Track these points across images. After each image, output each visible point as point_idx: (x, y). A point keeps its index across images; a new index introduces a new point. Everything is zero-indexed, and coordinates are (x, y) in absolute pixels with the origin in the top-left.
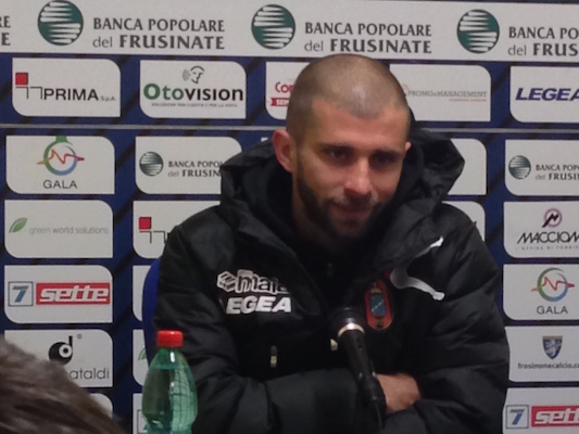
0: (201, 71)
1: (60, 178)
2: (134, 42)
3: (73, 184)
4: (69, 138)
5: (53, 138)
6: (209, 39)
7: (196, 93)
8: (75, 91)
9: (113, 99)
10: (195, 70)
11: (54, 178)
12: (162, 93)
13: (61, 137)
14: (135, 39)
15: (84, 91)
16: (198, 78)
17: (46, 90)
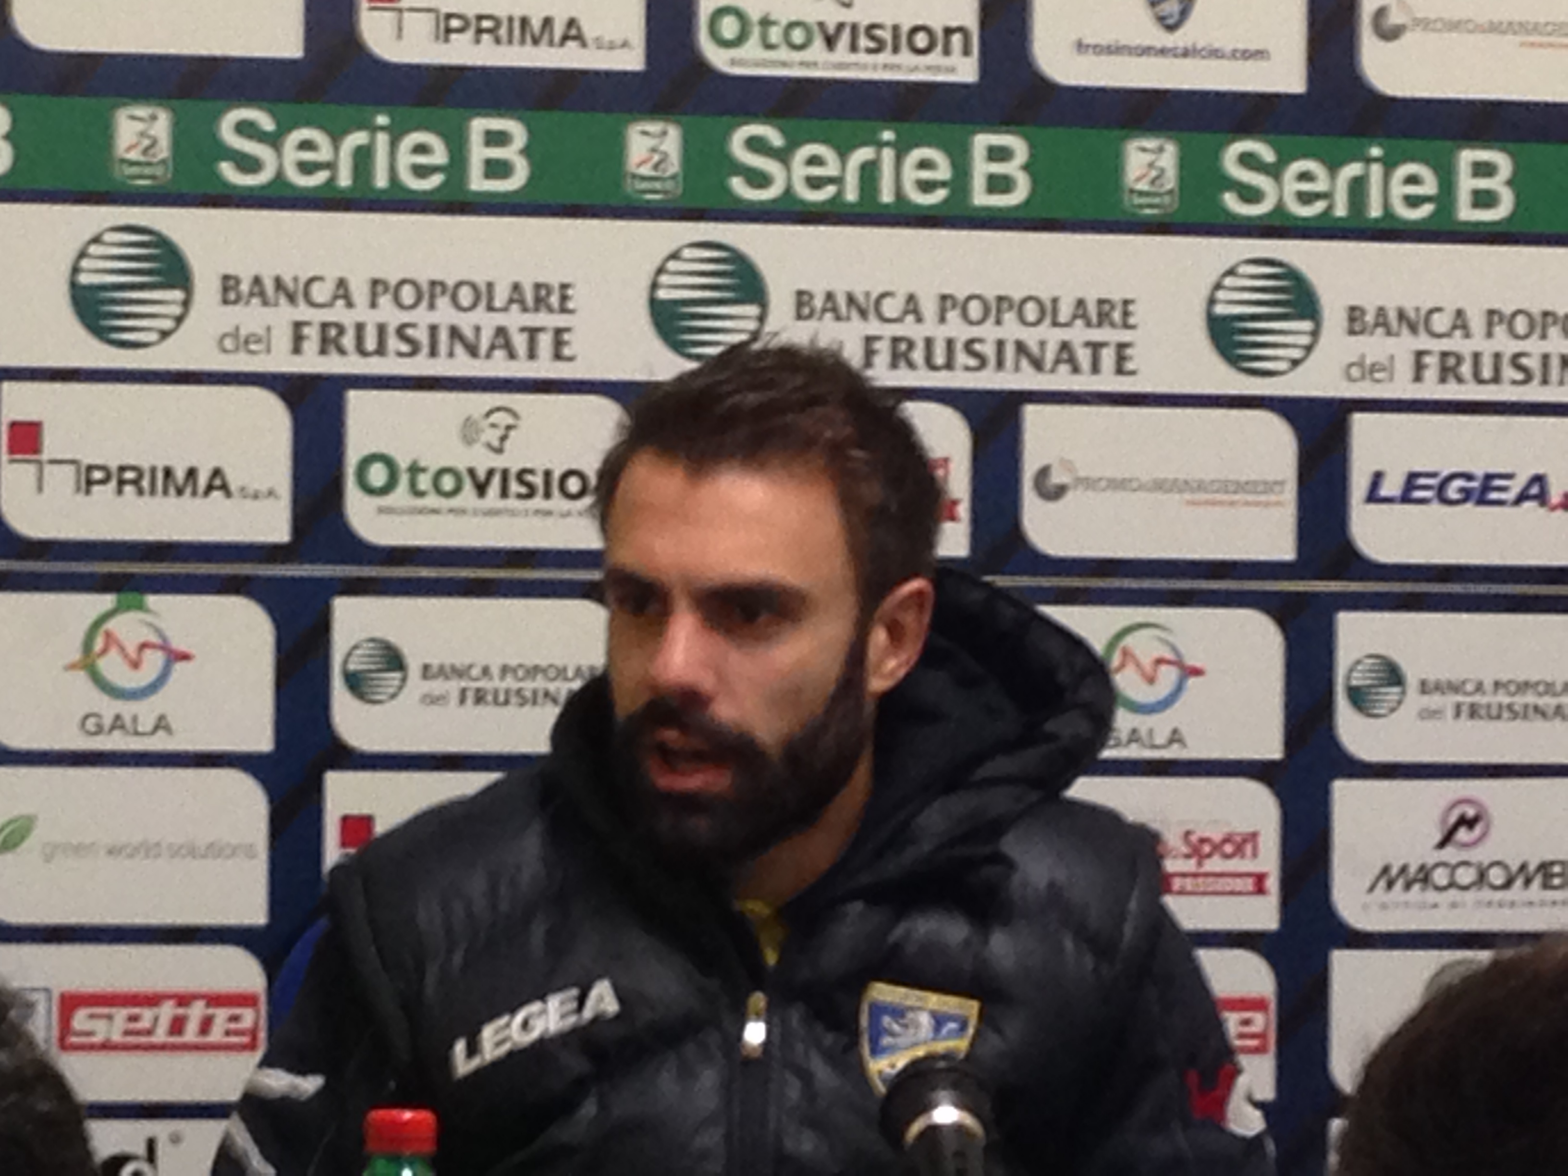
0: (510, 420)
2: (330, 339)
3: (161, 725)
4: (152, 600)
5: (107, 601)
6: (532, 332)
7: (496, 481)
8: (168, 473)
9: (271, 493)
10: (496, 417)
12: (404, 480)
13: (130, 597)
14: (333, 332)
15: (192, 473)
16: (503, 438)
17: (90, 468)
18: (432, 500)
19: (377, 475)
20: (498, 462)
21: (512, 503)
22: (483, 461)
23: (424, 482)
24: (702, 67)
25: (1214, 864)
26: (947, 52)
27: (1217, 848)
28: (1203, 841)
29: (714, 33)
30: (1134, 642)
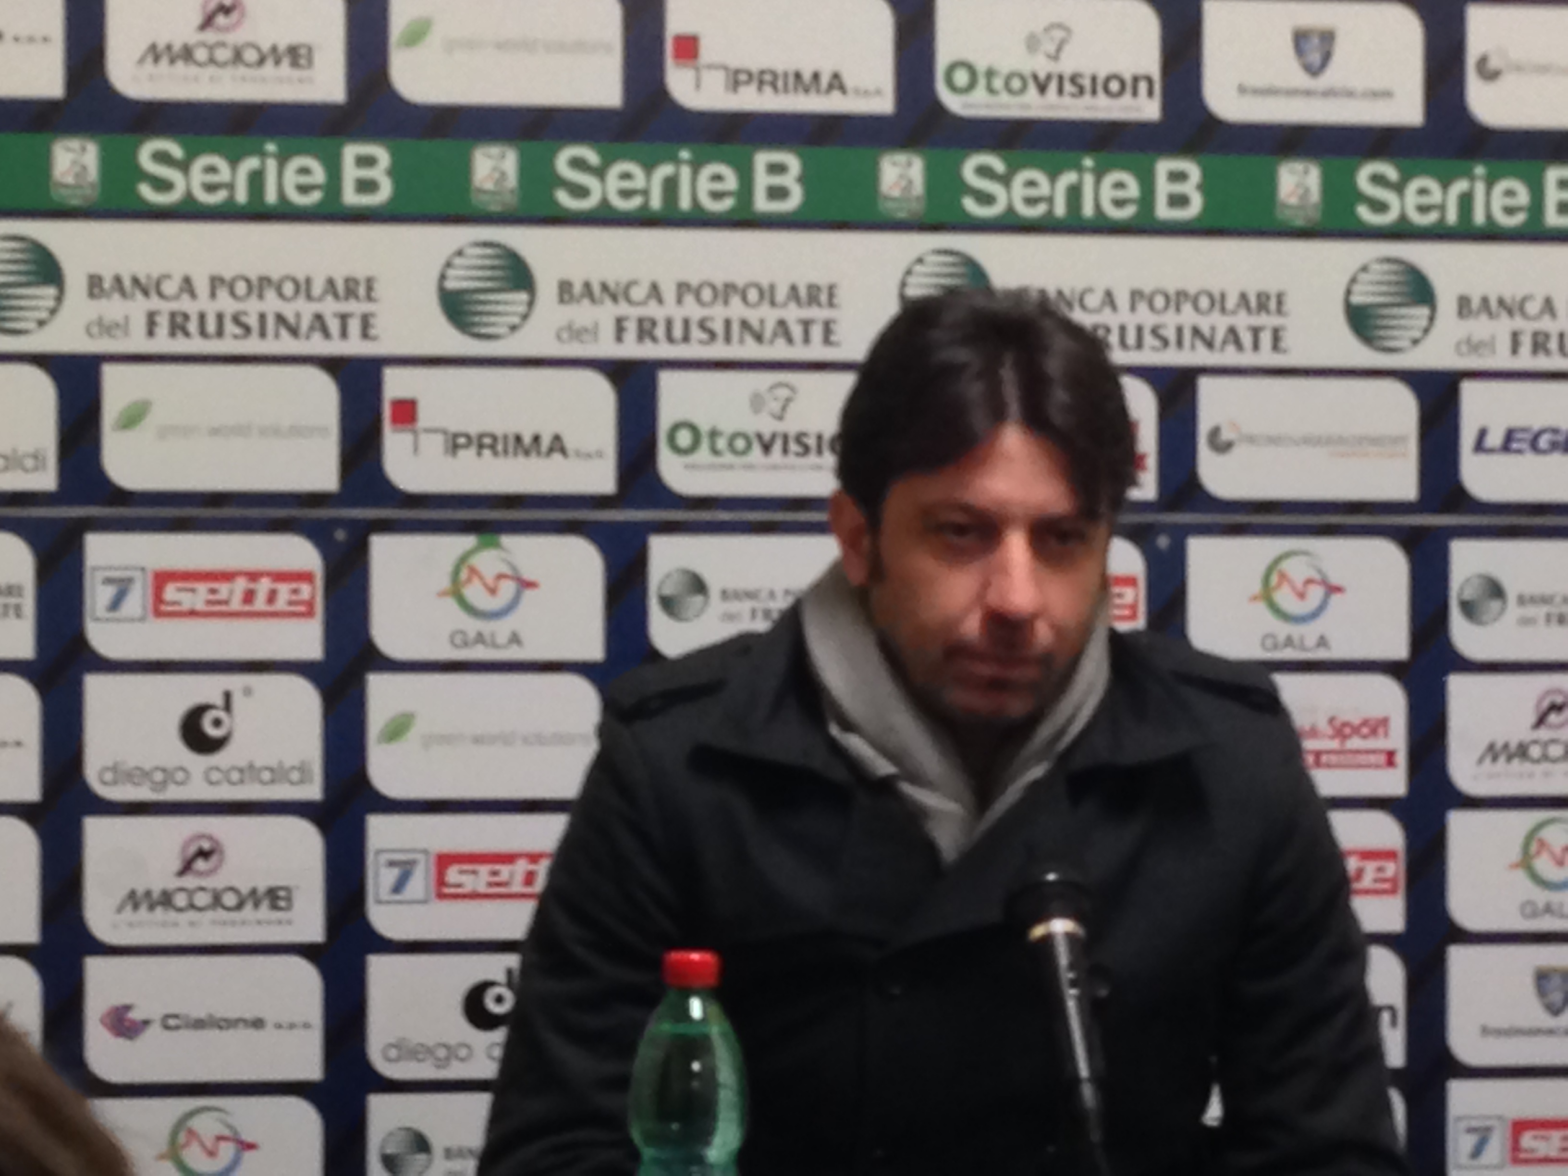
0: (789, 393)
1: (486, 627)
2: (646, 330)
3: (515, 639)
4: (507, 540)
5: (468, 541)
6: (806, 324)
7: (779, 442)
8: (518, 439)
9: (599, 454)
10: (776, 392)
11: (472, 626)
12: (705, 442)
13: (488, 537)
14: (646, 325)
15: (536, 439)
16: (784, 408)
17: (456, 436)
18: (729, 458)
19: (684, 438)
20: (780, 427)
21: (792, 459)
22: (767, 426)
23: (721, 443)
24: (939, 109)
25: (1355, 743)
26: (1135, 93)
27: (1356, 730)
28: (1345, 724)
29: (950, 83)
30: (1288, 566)
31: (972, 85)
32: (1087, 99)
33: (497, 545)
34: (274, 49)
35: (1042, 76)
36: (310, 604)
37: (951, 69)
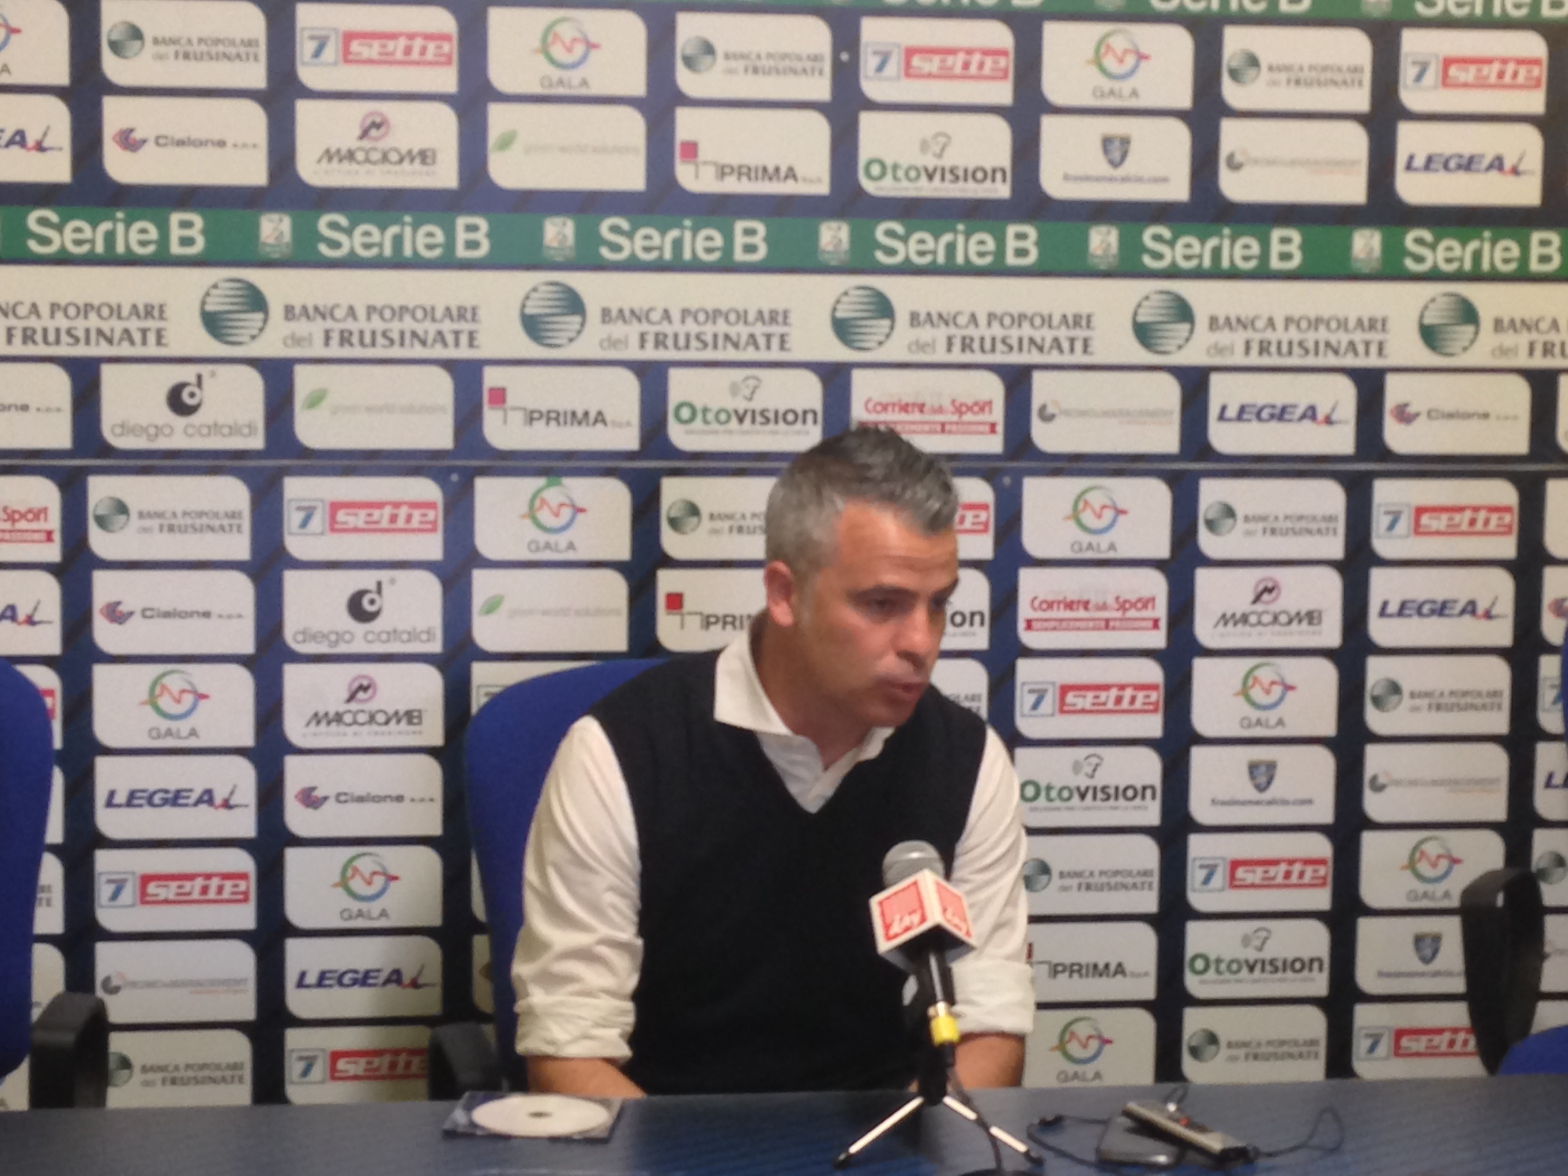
0: (756, 383)
1: (552, 538)
2: (660, 341)
3: (571, 546)
4: (566, 481)
5: (541, 481)
6: (768, 336)
7: (749, 415)
9: (629, 423)
10: (749, 382)
11: (542, 537)
12: (700, 415)
13: (553, 479)
14: (661, 338)
17: (532, 412)
19: (685, 413)
20: (750, 406)
21: (757, 427)
22: (741, 405)
23: (710, 417)
25: (1132, 613)
26: (993, 180)
27: (1133, 605)
28: (1126, 601)
29: (868, 173)
30: (1091, 497)
31: (883, 173)
32: (961, 184)
33: (560, 484)
34: (410, 152)
35: (931, 169)
36: (434, 523)
37: (869, 163)
